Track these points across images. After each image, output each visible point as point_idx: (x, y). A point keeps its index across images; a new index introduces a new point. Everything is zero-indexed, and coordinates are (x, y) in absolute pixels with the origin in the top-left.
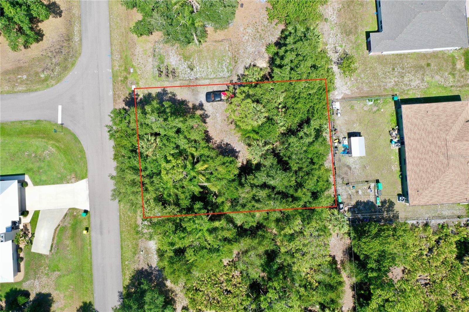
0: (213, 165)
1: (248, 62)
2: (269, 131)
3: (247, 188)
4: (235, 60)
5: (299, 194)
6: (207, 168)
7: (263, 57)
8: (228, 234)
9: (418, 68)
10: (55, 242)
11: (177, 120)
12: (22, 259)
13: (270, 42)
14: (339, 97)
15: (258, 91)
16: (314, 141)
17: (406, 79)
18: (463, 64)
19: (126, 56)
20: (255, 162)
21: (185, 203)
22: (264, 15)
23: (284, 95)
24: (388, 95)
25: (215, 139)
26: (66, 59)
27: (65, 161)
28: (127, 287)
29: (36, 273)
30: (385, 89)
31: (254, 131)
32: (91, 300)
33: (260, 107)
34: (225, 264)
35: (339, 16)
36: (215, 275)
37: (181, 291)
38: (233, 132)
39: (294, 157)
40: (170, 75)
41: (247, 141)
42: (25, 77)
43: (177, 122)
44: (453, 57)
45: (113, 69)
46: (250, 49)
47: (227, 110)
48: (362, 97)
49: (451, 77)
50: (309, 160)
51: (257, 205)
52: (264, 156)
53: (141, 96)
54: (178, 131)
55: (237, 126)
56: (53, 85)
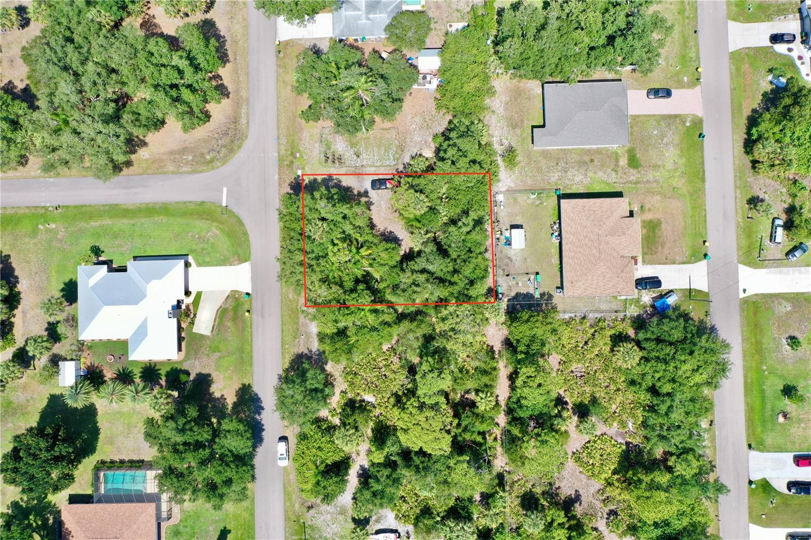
0: (377, 250)
1: (414, 151)
2: (431, 219)
3: (409, 274)
4: (401, 148)
5: (455, 278)
6: (370, 254)
7: (429, 147)
8: (387, 318)
9: (582, 164)
10: (217, 323)
11: (344, 207)
12: (184, 338)
13: (437, 132)
14: (504, 189)
15: (422, 181)
16: (471, 231)
17: (569, 174)
18: (626, 161)
19: (293, 140)
20: (416, 249)
21: (349, 285)
22: (432, 104)
23: (447, 186)
24: (551, 189)
25: (379, 227)
26: (232, 141)
27: (229, 243)
28: (287, 371)
29: (196, 353)
30: (549, 183)
31: (417, 220)
32: (250, 382)
33: (422, 197)
34: (385, 350)
35: (506, 109)
36: (375, 360)
37: (341, 376)
38: (397, 220)
39: (453, 245)
40: (336, 161)
41: (410, 229)
42: (190, 158)
43: (344, 209)
44: (617, 153)
45: (279, 153)
46: (417, 138)
47: (392, 199)
48: (526, 190)
49: (613, 173)
50: (467, 249)
51: (416, 289)
52: (425, 243)
53: (307, 181)
54: (344, 217)
55: (401, 214)
56: (218, 167)
